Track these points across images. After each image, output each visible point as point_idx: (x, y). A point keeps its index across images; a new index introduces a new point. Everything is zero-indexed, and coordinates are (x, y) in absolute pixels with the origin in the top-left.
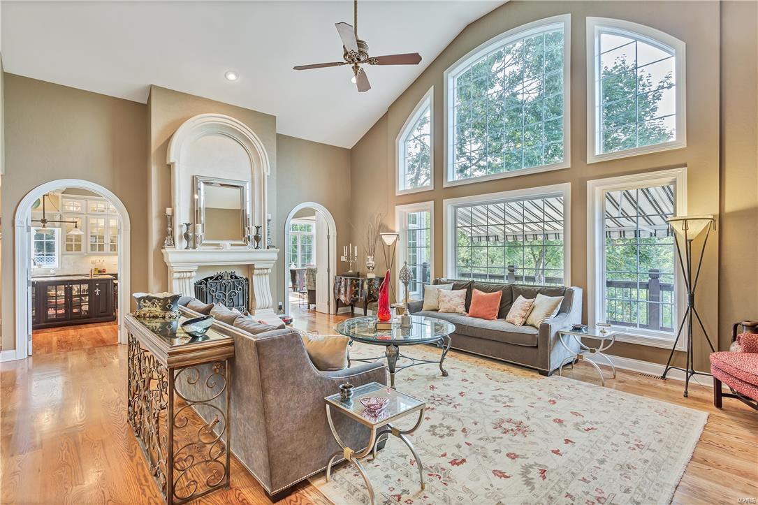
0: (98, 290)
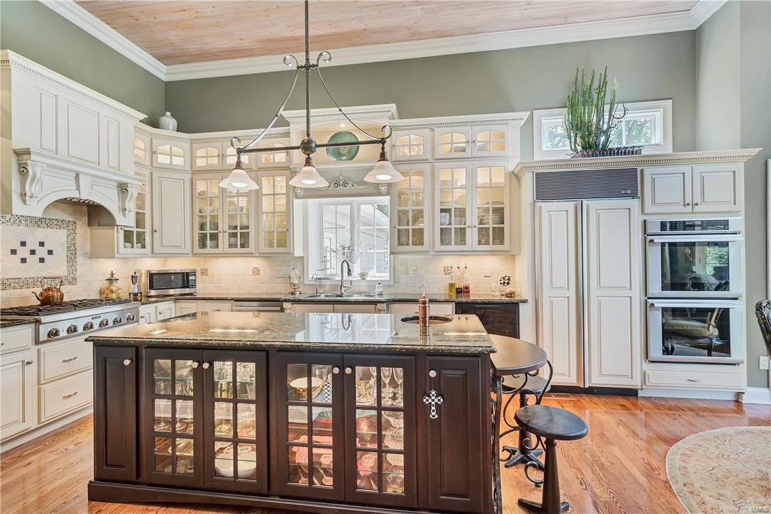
0: (433, 399)
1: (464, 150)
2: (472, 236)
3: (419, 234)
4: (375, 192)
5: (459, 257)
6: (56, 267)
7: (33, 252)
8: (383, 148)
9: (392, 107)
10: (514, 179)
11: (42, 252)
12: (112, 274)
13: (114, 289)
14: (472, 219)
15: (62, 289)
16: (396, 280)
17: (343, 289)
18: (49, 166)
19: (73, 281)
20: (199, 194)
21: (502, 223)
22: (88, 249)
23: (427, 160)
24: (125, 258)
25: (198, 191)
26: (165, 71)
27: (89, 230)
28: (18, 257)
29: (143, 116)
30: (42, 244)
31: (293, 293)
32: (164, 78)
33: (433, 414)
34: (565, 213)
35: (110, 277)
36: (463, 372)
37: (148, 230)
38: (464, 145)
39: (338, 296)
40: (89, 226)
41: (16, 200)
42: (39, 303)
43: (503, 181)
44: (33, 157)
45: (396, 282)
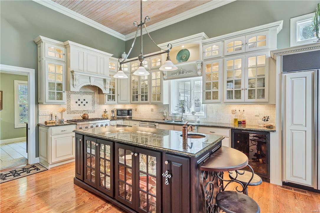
0: (166, 175)
1: (241, 49)
2: (245, 95)
3: (216, 94)
4: (196, 75)
5: (241, 105)
6: (89, 107)
7: (82, 102)
8: (168, 55)
9: (203, 34)
10: (272, 61)
11: (84, 102)
12: (106, 110)
13: (106, 115)
14: (245, 86)
15: (89, 114)
16: (207, 116)
17: (183, 119)
18: (80, 75)
19: (94, 112)
20: (133, 81)
21: (264, 86)
22: (98, 101)
23: (221, 57)
24: (111, 105)
25: (133, 80)
26: (125, 37)
27: (99, 95)
28: (77, 104)
29: (112, 55)
30: (84, 100)
31: (164, 120)
32: (125, 40)
33: (166, 182)
34: (304, 79)
35: (105, 111)
36: (181, 165)
37: (116, 95)
38: (241, 46)
39: (180, 122)
40: (99, 94)
41: (71, 86)
42: (82, 118)
43: (265, 63)
44: (75, 73)
45: (207, 117)
